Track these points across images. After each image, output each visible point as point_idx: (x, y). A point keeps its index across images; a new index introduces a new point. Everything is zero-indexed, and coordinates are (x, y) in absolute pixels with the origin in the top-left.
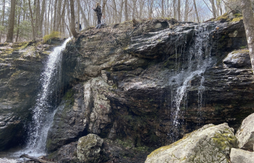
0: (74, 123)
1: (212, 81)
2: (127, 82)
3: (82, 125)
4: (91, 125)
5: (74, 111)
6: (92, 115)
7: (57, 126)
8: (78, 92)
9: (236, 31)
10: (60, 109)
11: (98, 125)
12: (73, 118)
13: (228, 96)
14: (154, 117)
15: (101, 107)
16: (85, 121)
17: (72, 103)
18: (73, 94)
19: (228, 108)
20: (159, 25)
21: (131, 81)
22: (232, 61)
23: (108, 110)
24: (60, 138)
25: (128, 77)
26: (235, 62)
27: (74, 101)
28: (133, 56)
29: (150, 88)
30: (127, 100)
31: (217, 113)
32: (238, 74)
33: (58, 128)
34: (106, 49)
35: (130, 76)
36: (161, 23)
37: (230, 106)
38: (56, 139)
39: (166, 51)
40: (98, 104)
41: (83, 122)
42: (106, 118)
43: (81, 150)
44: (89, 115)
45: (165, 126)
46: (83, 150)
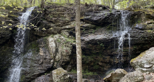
0: (42, 63)
1: (133, 35)
2: (84, 36)
3: (50, 64)
4: (56, 63)
5: (41, 56)
6: (57, 57)
7: (29, 66)
8: (41, 44)
9: (136, 16)
10: (28, 55)
11: (61, 63)
12: (42, 60)
13: (140, 42)
14: (99, 55)
15: (66, 52)
16: (52, 61)
17: (38, 51)
18: (38, 45)
19: (139, 47)
20: (101, 8)
21: (87, 36)
22: (139, 27)
23: (70, 53)
24: (33, 73)
25: (85, 34)
26: (141, 28)
27: (39, 50)
28: (86, 22)
29: (103, 39)
30: (87, 46)
31: (134, 49)
32: (143, 32)
33: (30, 67)
34: (68, 17)
35: (87, 33)
36: (103, 7)
37: (140, 46)
38: (30, 74)
39: (109, 21)
40: (64, 49)
41: (50, 62)
42: (68, 58)
43: (57, 77)
44: (55, 57)
45: (106, 58)
46: (59, 77)
